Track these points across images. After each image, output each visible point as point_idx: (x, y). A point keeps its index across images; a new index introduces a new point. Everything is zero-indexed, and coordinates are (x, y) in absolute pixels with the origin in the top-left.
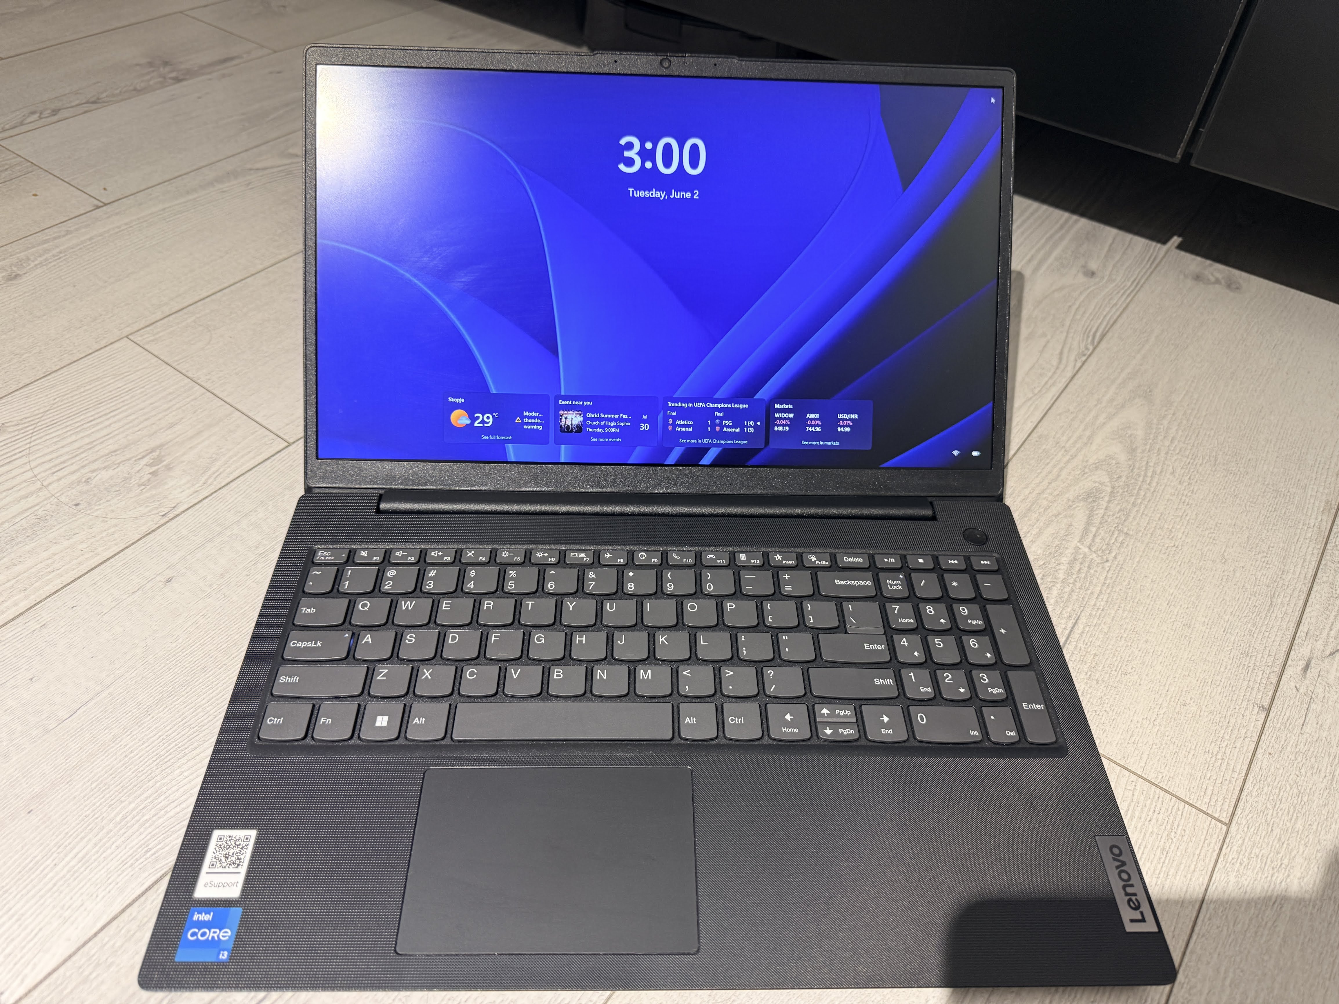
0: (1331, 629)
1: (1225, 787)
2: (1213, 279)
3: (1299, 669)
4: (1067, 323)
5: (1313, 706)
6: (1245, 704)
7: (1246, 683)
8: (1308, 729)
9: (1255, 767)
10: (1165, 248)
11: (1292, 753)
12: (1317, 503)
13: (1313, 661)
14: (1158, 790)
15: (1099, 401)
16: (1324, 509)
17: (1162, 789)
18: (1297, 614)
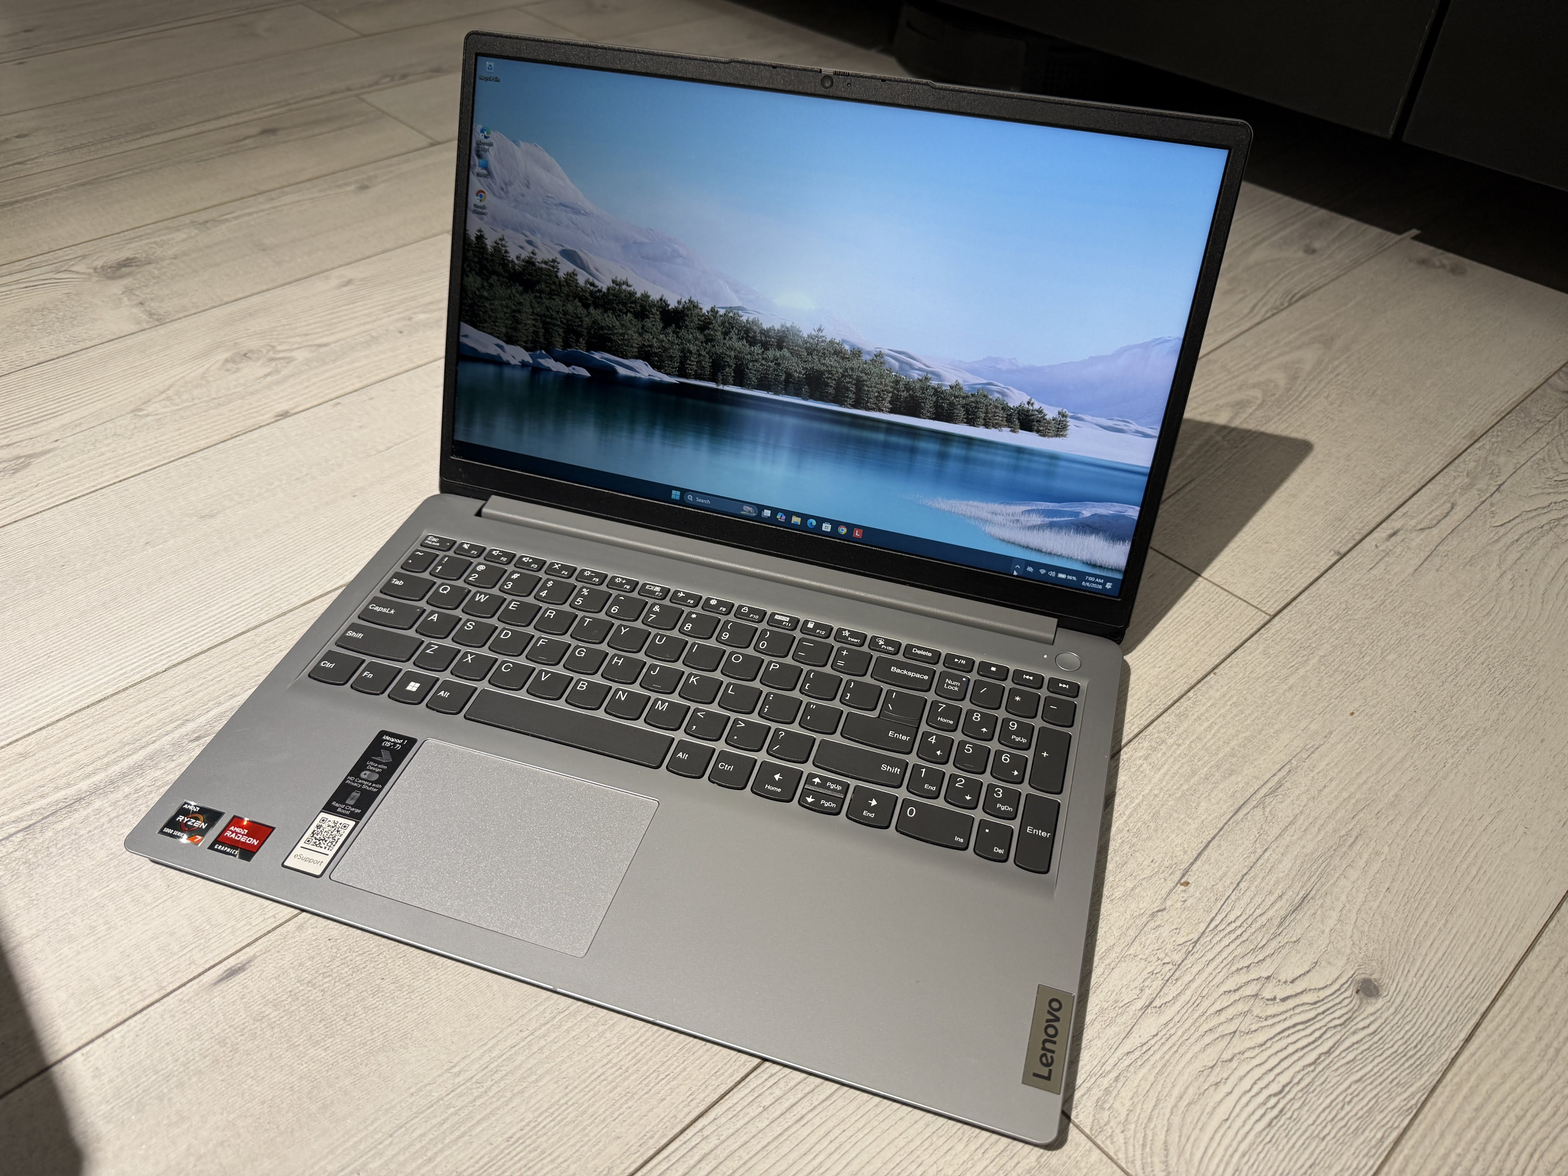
0: (1430, 513)
1: (1279, 595)
2: (1438, 264)
3: (1385, 535)
4: (1271, 285)
5: (1387, 559)
6: (1323, 549)
7: (1329, 537)
8: (1375, 572)
9: (1313, 588)
10: (1399, 237)
11: (1351, 584)
12: (1461, 431)
13: (1401, 532)
14: (1218, 589)
15: (1277, 342)
16: (1466, 436)
17: (1222, 588)
18: (1401, 500)
